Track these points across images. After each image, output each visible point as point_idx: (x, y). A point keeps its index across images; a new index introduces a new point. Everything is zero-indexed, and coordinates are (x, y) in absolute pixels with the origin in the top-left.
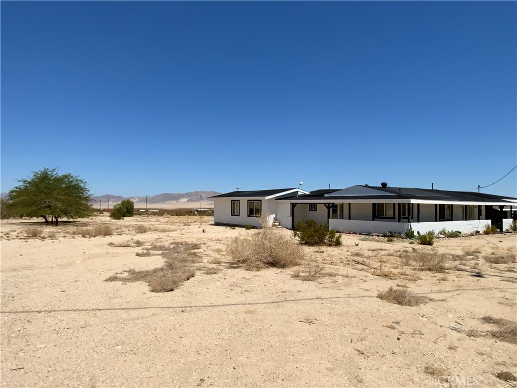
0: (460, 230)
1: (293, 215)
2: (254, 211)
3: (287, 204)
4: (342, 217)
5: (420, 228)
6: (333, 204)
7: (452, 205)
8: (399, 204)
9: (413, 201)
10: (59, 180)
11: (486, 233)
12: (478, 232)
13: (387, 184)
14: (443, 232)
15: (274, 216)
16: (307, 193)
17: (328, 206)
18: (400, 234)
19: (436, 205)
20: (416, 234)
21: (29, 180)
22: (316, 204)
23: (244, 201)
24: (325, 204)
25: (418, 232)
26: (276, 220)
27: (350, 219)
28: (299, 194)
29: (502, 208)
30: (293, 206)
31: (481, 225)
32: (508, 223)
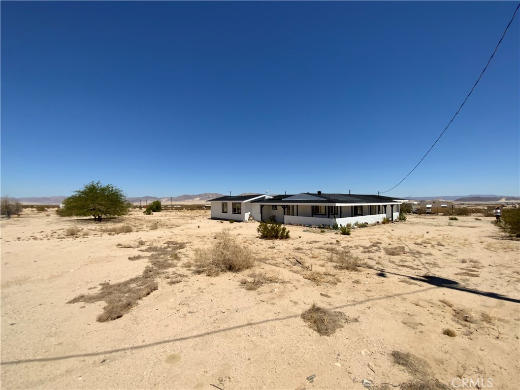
0: (367, 222)
1: (261, 213)
2: (237, 210)
3: (258, 205)
4: (293, 215)
5: (342, 222)
6: (287, 206)
7: (362, 206)
8: (329, 206)
9: (337, 205)
10: (103, 190)
11: (383, 223)
12: (378, 222)
13: (321, 192)
14: (356, 224)
15: (250, 213)
16: (271, 198)
17: (284, 207)
18: (329, 226)
19: (352, 206)
20: (339, 226)
21: (82, 191)
22: (277, 205)
23: (230, 204)
24: (282, 206)
25: (341, 225)
26: (251, 216)
27: (297, 215)
28: (266, 198)
29: (392, 206)
30: (262, 206)
31: (380, 217)
32: (396, 215)
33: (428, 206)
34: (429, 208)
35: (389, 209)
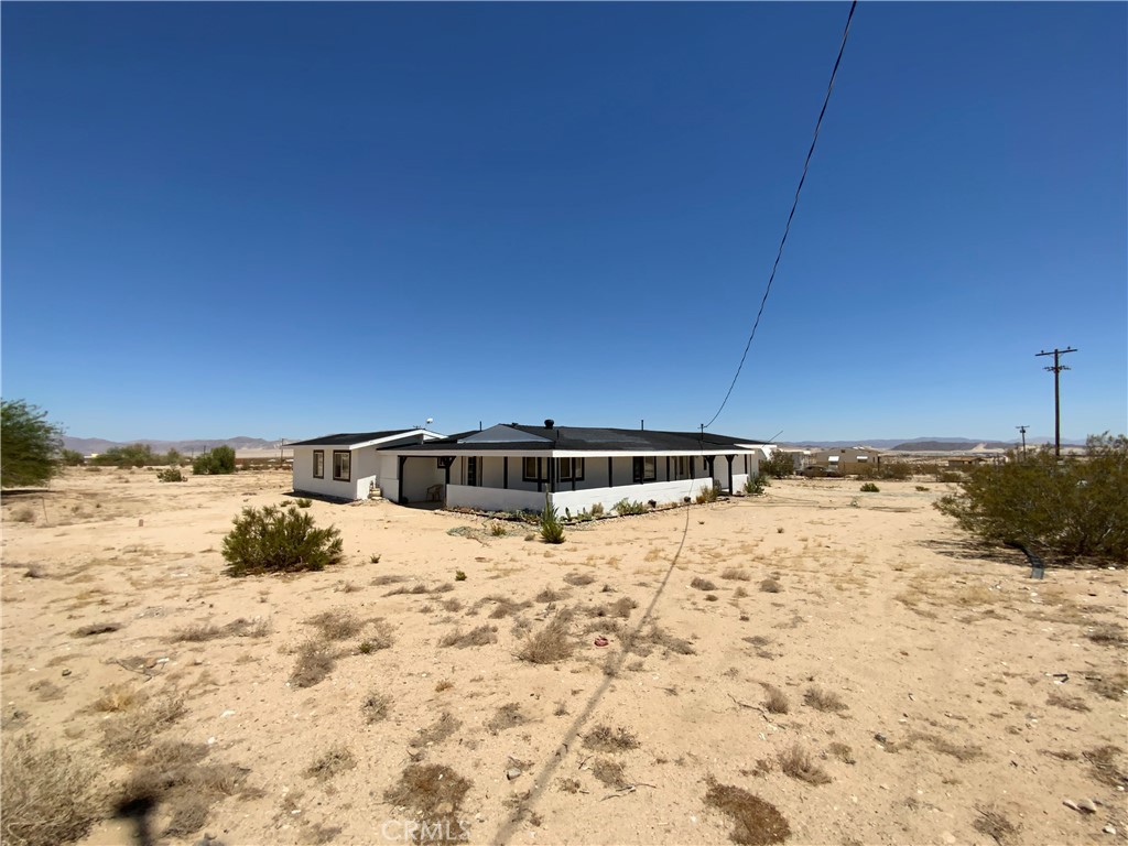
0: (654, 499)
1: (401, 477)
2: (341, 470)
3: (392, 458)
7: (652, 457)
11: (701, 501)
12: (688, 500)
13: (553, 423)
14: (618, 506)
15: (373, 478)
16: (442, 437)
19: (628, 458)
23: (328, 452)
26: (376, 484)
28: (425, 438)
29: (730, 458)
30: (402, 459)
31: (695, 487)
32: (740, 481)
33: (832, 459)
34: (833, 463)
35: (721, 467)
